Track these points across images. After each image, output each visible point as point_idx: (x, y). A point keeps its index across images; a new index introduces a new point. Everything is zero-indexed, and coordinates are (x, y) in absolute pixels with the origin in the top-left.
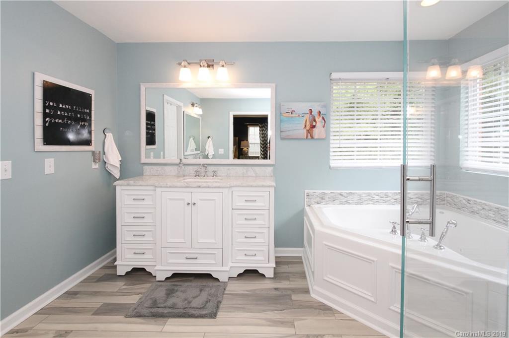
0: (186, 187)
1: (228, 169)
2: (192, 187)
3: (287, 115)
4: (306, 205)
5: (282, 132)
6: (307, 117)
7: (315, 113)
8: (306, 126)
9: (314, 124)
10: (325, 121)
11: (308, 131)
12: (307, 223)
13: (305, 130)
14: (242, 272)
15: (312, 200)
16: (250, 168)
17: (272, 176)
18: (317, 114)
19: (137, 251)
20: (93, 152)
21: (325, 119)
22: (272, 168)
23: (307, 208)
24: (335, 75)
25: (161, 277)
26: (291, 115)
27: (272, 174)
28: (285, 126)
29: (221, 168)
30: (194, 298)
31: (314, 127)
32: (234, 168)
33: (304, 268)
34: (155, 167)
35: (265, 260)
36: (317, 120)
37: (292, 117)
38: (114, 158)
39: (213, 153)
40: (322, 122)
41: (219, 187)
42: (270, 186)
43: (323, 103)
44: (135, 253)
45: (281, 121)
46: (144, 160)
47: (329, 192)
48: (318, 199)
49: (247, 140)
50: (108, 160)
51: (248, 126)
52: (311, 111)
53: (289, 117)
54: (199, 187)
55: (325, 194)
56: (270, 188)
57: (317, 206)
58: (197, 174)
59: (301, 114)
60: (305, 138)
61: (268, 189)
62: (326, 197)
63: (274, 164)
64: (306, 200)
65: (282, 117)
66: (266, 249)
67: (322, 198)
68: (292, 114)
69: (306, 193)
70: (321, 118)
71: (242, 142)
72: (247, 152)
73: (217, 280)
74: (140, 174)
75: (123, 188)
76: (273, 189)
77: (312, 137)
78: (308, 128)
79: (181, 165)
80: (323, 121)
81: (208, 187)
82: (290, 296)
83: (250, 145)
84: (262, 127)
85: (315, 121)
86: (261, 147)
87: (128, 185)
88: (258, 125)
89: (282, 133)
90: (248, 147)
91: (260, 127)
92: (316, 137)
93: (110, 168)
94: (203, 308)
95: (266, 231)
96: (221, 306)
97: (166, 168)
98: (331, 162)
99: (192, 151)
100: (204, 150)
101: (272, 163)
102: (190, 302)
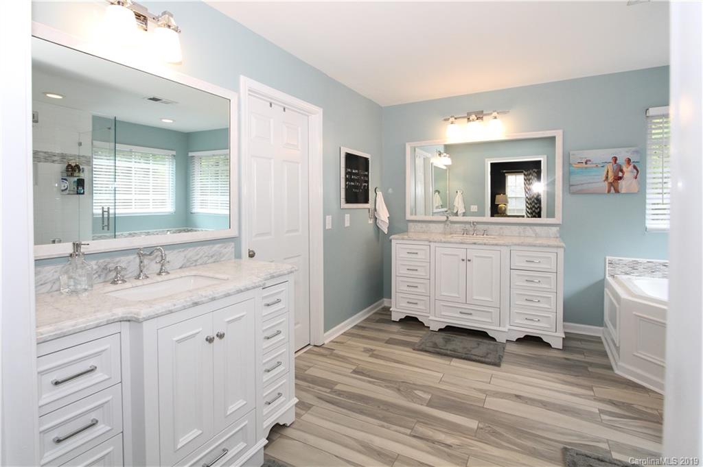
0: (462, 243)
1: (501, 228)
2: (466, 244)
3: (580, 165)
4: (607, 275)
5: (572, 185)
6: (610, 167)
7: (621, 161)
8: (607, 178)
9: (620, 174)
10: (637, 170)
11: (611, 184)
12: (609, 294)
13: (606, 183)
14: (522, 337)
15: (617, 269)
16: (528, 228)
17: (557, 238)
18: (624, 162)
19: (410, 301)
20: (369, 209)
21: (639, 169)
22: (558, 228)
23: (609, 278)
24: (652, 111)
25: (435, 327)
26: (586, 166)
27: (558, 235)
28: (576, 179)
29: (493, 226)
30: (473, 348)
31: (620, 178)
32: (508, 227)
33: (604, 347)
34: (419, 224)
35: (551, 328)
36: (625, 169)
37: (586, 168)
38: (384, 215)
39: (464, 211)
40: (632, 172)
41: (497, 245)
42: (558, 247)
43: (633, 149)
44: (408, 302)
45: (570, 173)
46: (409, 217)
47: (645, 260)
48: (627, 269)
49: (505, 194)
50: (379, 216)
51: (506, 174)
52: (615, 159)
53: (582, 168)
54: (475, 244)
55: (637, 263)
56: (559, 249)
57: (624, 277)
58: (466, 232)
59: (599, 164)
60: (606, 192)
61: (555, 250)
62: (641, 268)
63: (561, 223)
64: (607, 269)
65: (571, 168)
66: (552, 316)
67: (634, 267)
68: (586, 163)
69: (607, 260)
70: (631, 168)
71: (497, 196)
72: (505, 210)
73: (493, 339)
74: (405, 231)
75: (398, 242)
76: (562, 250)
77: (617, 191)
78: (611, 179)
79: (448, 222)
80: (635, 171)
81: (485, 244)
82: (586, 368)
83: (509, 200)
84: (528, 175)
85: (622, 171)
86: (527, 202)
87: (403, 239)
88: (522, 172)
89: (571, 188)
90: (506, 202)
91: (525, 175)
92: (623, 191)
93: (380, 225)
94: (485, 357)
95: (552, 296)
96: (503, 360)
97: (431, 225)
98: (647, 222)
99: (437, 207)
100: (451, 207)
101: (558, 222)
102: (470, 351)
